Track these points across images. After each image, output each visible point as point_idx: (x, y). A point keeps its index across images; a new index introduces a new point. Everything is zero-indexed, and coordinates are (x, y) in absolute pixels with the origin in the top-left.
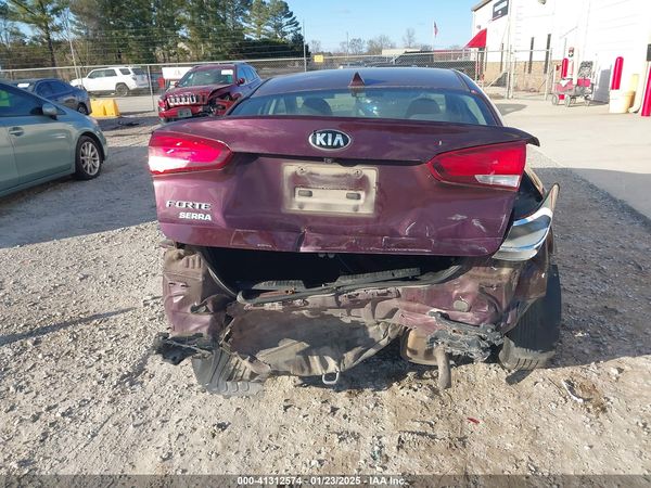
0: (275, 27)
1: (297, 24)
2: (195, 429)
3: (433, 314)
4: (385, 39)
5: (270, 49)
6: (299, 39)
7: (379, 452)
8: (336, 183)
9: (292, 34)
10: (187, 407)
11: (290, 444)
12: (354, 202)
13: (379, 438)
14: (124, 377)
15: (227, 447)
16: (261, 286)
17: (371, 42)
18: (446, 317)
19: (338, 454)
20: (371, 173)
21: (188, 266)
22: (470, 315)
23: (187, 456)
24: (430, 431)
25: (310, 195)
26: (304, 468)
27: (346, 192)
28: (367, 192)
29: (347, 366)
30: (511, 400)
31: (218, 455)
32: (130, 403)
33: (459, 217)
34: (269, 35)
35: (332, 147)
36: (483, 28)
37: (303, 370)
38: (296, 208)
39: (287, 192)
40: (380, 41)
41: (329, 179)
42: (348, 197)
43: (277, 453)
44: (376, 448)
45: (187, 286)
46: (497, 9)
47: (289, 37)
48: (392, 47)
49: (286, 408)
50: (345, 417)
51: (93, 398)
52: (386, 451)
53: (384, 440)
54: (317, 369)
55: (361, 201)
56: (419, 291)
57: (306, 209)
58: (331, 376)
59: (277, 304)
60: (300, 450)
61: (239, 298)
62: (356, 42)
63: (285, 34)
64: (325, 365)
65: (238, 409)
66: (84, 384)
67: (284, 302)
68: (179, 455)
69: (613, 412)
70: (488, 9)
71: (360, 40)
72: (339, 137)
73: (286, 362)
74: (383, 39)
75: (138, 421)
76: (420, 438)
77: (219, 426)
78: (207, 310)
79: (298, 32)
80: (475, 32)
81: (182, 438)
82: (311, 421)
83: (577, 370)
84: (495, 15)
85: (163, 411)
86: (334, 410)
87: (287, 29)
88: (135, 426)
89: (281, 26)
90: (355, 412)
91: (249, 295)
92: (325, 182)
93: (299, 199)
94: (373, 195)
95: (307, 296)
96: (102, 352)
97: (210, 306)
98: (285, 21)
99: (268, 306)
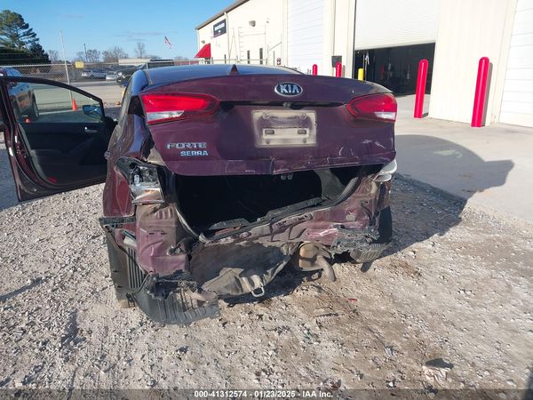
0: (11, 36)
1: (34, 35)
2: (162, 359)
3: (335, 227)
4: (119, 51)
5: (10, 57)
6: (37, 49)
7: (309, 333)
8: (291, 123)
9: (30, 44)
10: (141, 345)
11: (244, 347)
12: (302, 136)
13: (303, 325)
14: (63, 339)
15: (197, 363)
16: (215, 226)
17: (106, 53)
18: (343, 227)
19: (282, 342)
20: (312, 115)
21: (161, 217)
22: (356, 222)
23: (170, 378)
24: (332, 312)
25: (273, 133)
26: (265, 358)
27: (297, 129)
28: (311, 129)
29: (268, 281)
30: (367, 282)
31: (194, 370)
32: (87, 356)
33: (368, 142)
34: (6, 44)
35: (292, 94)
36: (207, 43)
37: (238, 291)
38: (264, 144)
39: (257, 132)
40: (115, 52)
41: (286, 120)
42: (299, 133)
43: (238, 355)
44: (306, 332)
45: (164, 234)
46: (216, 29)
47: (28, 46)
48: (125, 58)
49: (224, 324)
50: (271, 319)
51: (44, 363)
52: (312, 332)
53: (307, 325)
54: (247, 288)
55: (307, 136)
56: (325, 212)
57: (271, 144)
58: (258, 291)
59: (229, 238)
60: (254, 348)
61: (202, 238)
62: (91, 53)
63: (23, 44)
64: (252, 284)
65: (186, 336)
66: (24, 355)
67: (234, 236)
68: (162, 380)
69: (424, 274)
70: (209, 29)
71: (95, 51)
72: (295, 87)
73: (226, 287)
74: (118, 51)
75: (104, 367)
76: (329, 318)
77: (181, 350)
78: (181, 251)
79: (37, 42)
80: (201, 46)
81: (154, 368)
82: (248, 328)
83: (392, 256)
84: (216, 34)
85: (122, 354)
86: (261, 316)
87: (25, 39)
88: (105, 371)
89: (17, 36)
90: (275, 314)
91: (209, 234)
92: (282, 123)
93: (265, 137)
94: (314, 131)
95: (250, 229)
96: (23, 326)
97: (183, 247)
98: (21, 32)
99: (223, 241)
